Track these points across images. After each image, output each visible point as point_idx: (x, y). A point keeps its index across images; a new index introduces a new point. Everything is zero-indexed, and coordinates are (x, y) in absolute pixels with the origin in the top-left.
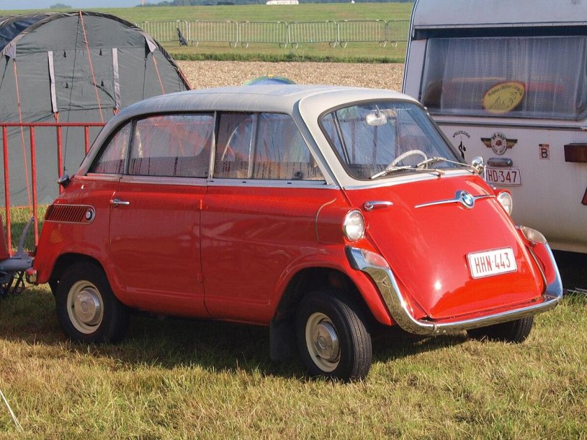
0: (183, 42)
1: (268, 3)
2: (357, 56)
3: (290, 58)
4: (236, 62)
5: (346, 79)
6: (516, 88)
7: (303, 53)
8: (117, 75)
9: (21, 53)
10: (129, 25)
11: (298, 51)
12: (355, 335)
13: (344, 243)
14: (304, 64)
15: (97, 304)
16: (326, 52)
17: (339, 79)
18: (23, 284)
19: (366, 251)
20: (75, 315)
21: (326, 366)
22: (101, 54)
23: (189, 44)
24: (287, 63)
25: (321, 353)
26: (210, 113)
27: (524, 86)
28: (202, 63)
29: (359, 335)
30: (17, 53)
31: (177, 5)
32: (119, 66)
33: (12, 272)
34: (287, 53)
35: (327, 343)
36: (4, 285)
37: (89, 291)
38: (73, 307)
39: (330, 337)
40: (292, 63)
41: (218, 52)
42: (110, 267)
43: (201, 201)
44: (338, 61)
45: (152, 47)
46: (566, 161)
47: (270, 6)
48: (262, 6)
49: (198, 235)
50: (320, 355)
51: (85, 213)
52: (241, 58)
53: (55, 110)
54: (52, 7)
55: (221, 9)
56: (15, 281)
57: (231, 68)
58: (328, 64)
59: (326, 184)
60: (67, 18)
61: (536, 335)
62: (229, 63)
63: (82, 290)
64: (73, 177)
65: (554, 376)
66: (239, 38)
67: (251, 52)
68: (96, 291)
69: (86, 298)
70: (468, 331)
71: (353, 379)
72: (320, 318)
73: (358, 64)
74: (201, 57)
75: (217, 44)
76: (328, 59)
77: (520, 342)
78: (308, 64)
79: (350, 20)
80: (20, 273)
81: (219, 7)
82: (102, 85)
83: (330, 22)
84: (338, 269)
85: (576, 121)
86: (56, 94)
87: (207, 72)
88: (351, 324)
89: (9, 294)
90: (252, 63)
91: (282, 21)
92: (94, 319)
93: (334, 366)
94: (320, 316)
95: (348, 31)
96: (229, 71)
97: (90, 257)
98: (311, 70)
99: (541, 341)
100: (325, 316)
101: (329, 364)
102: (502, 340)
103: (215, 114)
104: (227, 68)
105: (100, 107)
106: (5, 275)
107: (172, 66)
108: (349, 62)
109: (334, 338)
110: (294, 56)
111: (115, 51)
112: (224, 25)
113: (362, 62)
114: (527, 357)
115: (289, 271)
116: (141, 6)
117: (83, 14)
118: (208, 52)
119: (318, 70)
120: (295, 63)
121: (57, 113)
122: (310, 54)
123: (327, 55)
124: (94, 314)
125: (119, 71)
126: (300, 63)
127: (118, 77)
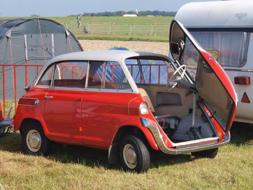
0: (86, 32)
1: (124, 16)
2: (160, 39)
3: (131, 39)
4: (108, 41)
5: (154, 49)
6: (215, 53)
7: (136, 37)
8: (53, 45)
9: (13, 35)
10: (59, 24)
11: (135, 36)
12: (143, 153)
13: (139, 116)
14: (137, 42)
15: (39, 140)
16: (147, 37)
17: (151, 48)
18: (9, 131)
19: (148, 119)
20: (29, 144)
21: (131, 166)
22: (47, 36)
23: (89, 33)
24: (130, 42)
25: (129, 161)
26: (87, 61)
27: (219, 52)
28: (94, 41)
29: (144, 153)
30: (11, 35)
31: (85, 16)
32: (54, 41)
33: (5, 126)
34: (130, 37)
35: (132, 156)
36: (2, 132)
37: (36, 134)
38: (29, 140)
39: (133, 154)
40: (132, 42)
41: (101, 36)
42: (44, 124)
43: (82, 97)
44: (151, 41)
45: (68, 34)
46: (235, 84)
47: (124, 17)
48: (121, 17)
49: (81, 112)
50: (129, 162)
51: (35, 101)
52: (110, 39)
53: (27, 59)
54: (31, 16)
55: (103, 18)
56: (6, 130)
57: (106, 43)
58: (147, 42)
59: (133, 91)
60: (33, 21)
61: (219, 155)
62: (105, 41)
63: (33, 133)
64: (30, 87)
65: (225, 172)
66: (110, 31)
67: (114, 37)
68: (39, 134)
69: (34, 137)
70: (191, 153)
71: (142, 172)
72: (129, 146)
73: (160, 43)
74: (93, 38)
75: (101, 33)
76: (147, 40)
77: (213, 158)
78: (139, 42)
79: (157, 24)
80: (8, 126)
81: (103, 17)
82: (47, 49)
83: (149, 24)
84: (137, 126)
85: (239, 67)
86: (28, 53)
87: (95, 45)
88: (141, 149)
89: (3, 136)
90: (115, 41)
91: (128, 23)
92: (37, 146)
93: (134, 166)
94: (129, 145)
95: (157, 28)
96: (105, 45)
97: (36, 120)
98: (139, 45)
99: (221, 158)
100: (131, 145)
101: (132, 165)
102: (205, 157)
103: (89, 62)
104: (104, 43)
105: (45, 58)
106: (2, 127)
107: (76, 42)
108: (156, 41)
109: (135, 155)
110: (133, 39)
111: (52, 35)
112: (104, 25)
113: (162, 42)
114: (215, 164)
115: (117, 127)
116: (70, 16)
117: (39, 19)
118: (96, 36)
119: (143, 45)
120: (133, 41)
121: (28, 60)
122: (140, 38)
123: (147, 39)
124: (37, 143)
125: (54, 43)
126: (136, 42)
127: (54, 46)
